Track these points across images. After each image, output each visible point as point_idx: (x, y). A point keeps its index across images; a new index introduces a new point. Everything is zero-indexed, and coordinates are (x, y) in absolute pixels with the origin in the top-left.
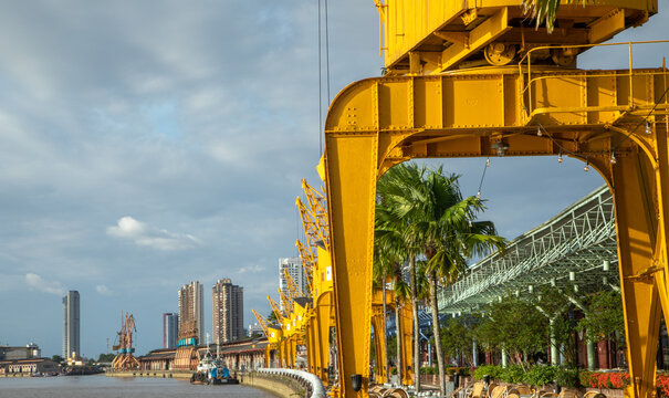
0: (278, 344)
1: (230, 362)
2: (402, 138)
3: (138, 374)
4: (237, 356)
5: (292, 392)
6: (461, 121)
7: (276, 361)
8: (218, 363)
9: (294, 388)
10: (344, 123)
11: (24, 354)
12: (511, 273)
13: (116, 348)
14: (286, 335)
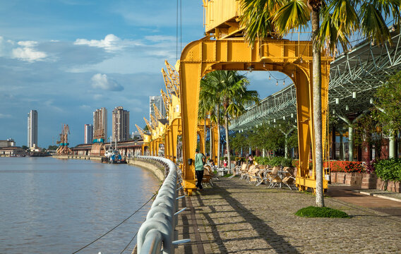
0: (149, 143)
1: (122, 152)
2: (211, 65)
3: (70, 157)
4: (126, 149)
5: (156, 168)
6: (235, 59)
7: (147, 152)
8: (116, 152)
9: (158, 167)
10: (188, 58)
11: (6, 145)
12: (265, 113)
13: (59, 142)
14: (153, 139)
